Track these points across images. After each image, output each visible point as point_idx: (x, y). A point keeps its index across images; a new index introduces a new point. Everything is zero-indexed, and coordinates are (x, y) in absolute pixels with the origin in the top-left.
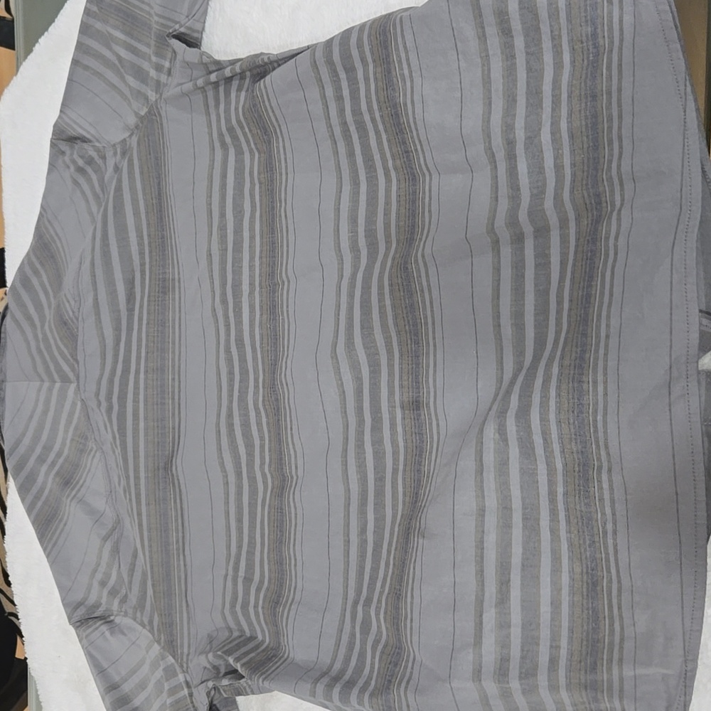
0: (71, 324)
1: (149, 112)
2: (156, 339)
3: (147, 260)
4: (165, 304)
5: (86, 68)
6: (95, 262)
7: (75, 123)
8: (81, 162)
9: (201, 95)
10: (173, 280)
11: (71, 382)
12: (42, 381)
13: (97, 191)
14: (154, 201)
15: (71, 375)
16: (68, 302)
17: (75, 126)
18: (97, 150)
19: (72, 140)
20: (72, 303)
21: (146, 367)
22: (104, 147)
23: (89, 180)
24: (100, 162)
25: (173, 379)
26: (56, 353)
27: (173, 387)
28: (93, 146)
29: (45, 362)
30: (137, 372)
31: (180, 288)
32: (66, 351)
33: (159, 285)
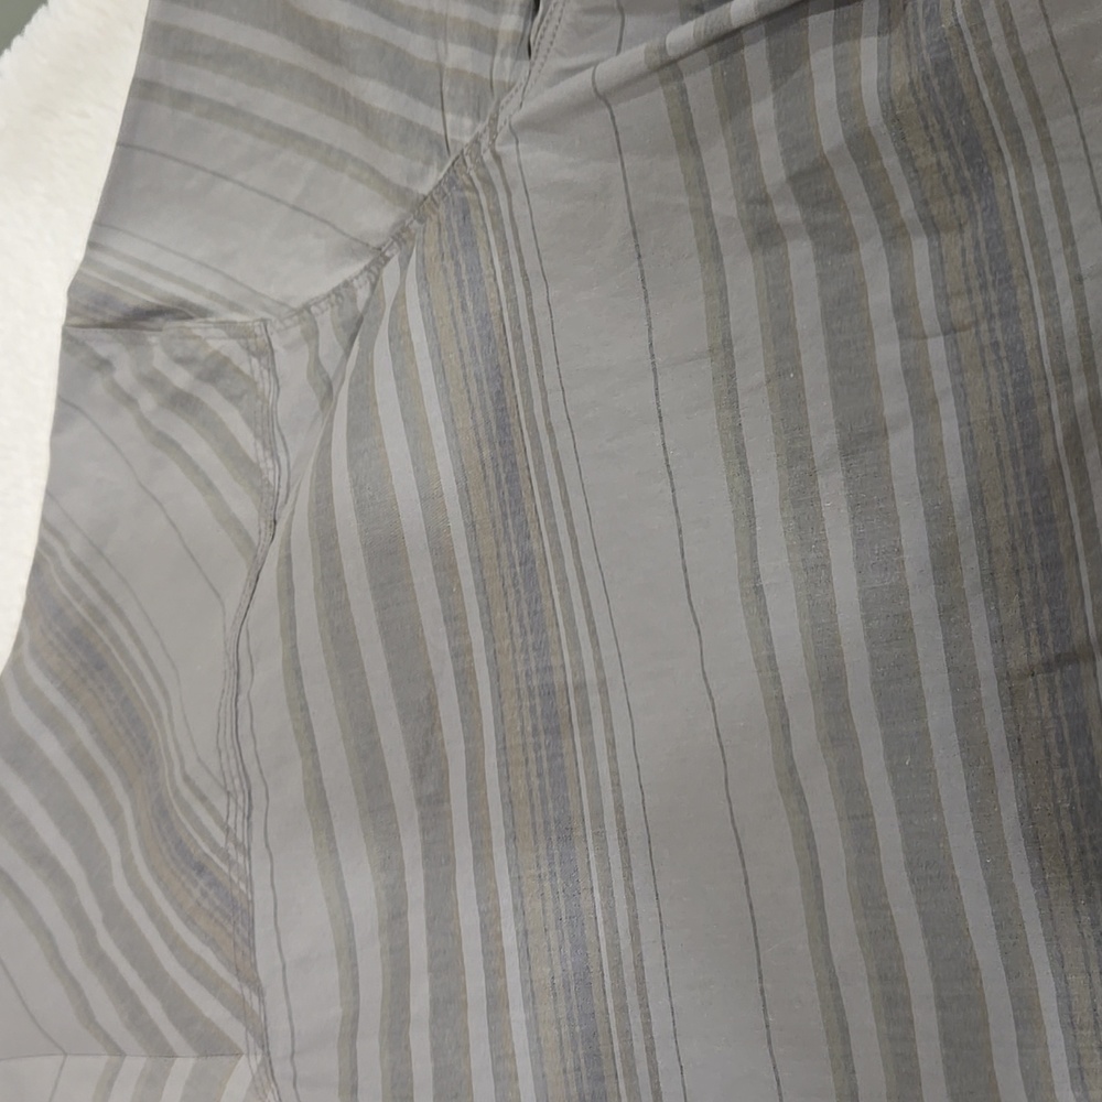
0: (225, 868)
1: (451, 180)
2: (547, 884)
3: (477, 636)
4: (562, 767)
5: (184, 99)
6: (303, 663)
7: (148, 267)
8: (181, 378)
9: (659, 93)
10: (581, 687)
11: (236, 1054)
12: (119, 1053)
13: (251, 453)
14: (486, 452)
15: (236, 1031)
16: (203, 799)
17: (148, 278)
18: (240, 333)
19: (137, 320)
20: (220, 803)
21: (528, 981)
22: (264, 321)
23: (212, 428)
24: (251, 366)
25: (622, 1009)
26: (171, 965)
27: (626, 1034)
28: (223, 325)
29: (122, 993)
30: (497, 1002)
31: (607, 711)
32: (209, 956)
33: (533, 710)
